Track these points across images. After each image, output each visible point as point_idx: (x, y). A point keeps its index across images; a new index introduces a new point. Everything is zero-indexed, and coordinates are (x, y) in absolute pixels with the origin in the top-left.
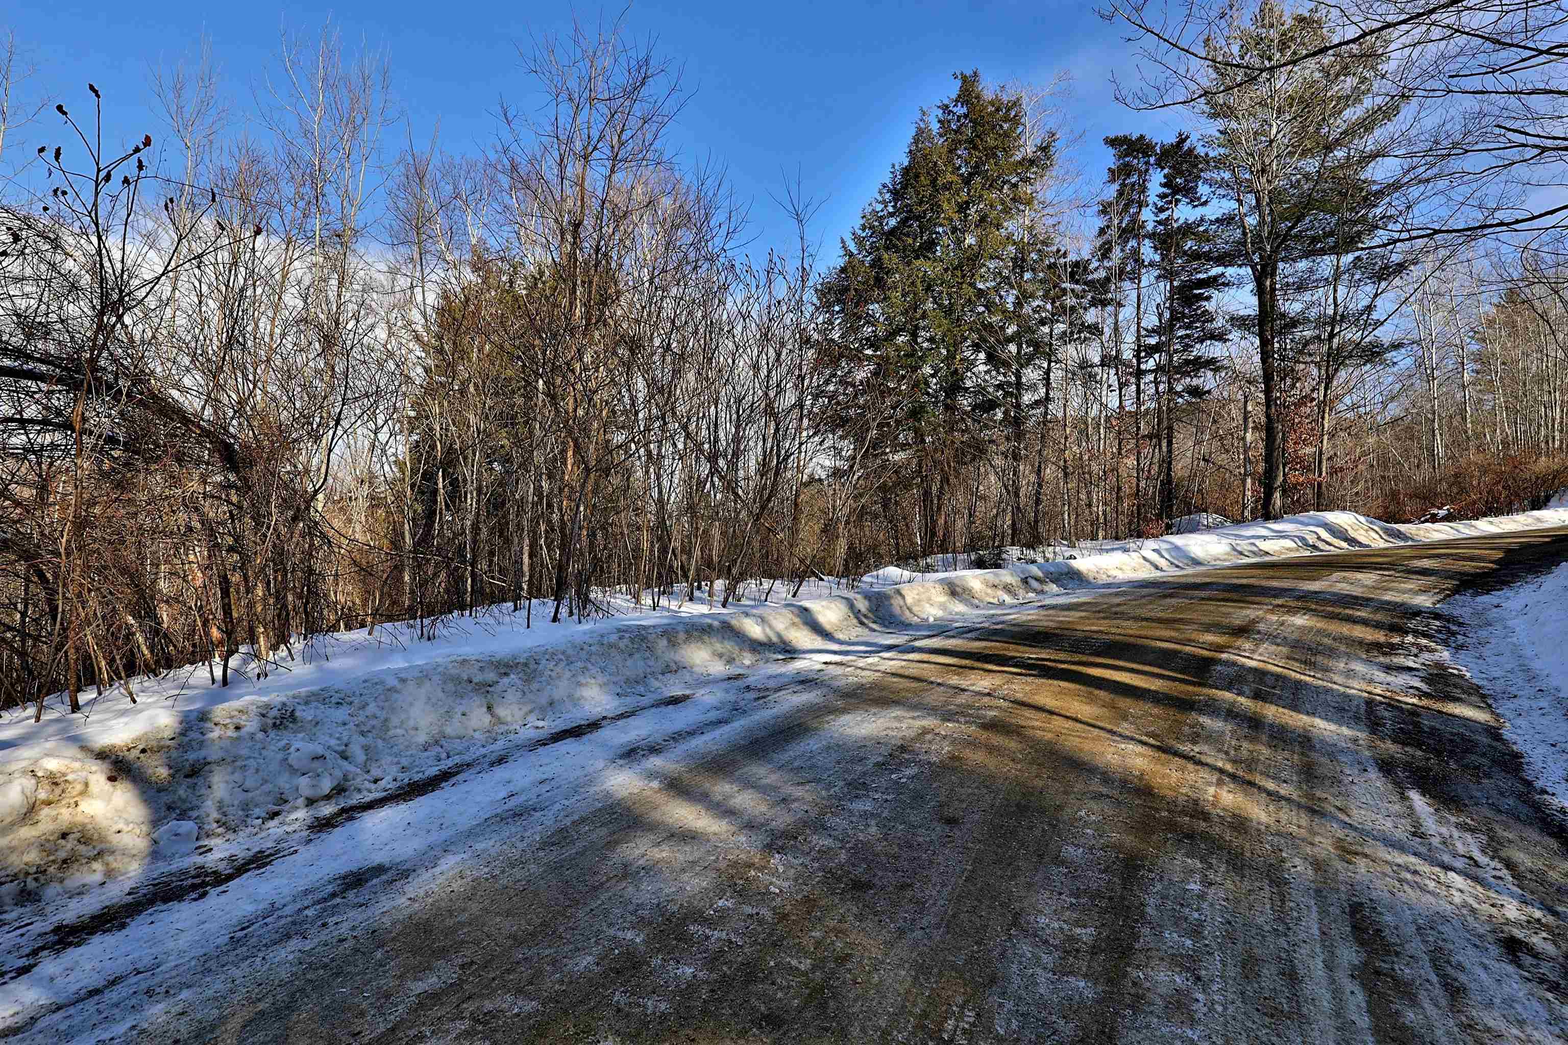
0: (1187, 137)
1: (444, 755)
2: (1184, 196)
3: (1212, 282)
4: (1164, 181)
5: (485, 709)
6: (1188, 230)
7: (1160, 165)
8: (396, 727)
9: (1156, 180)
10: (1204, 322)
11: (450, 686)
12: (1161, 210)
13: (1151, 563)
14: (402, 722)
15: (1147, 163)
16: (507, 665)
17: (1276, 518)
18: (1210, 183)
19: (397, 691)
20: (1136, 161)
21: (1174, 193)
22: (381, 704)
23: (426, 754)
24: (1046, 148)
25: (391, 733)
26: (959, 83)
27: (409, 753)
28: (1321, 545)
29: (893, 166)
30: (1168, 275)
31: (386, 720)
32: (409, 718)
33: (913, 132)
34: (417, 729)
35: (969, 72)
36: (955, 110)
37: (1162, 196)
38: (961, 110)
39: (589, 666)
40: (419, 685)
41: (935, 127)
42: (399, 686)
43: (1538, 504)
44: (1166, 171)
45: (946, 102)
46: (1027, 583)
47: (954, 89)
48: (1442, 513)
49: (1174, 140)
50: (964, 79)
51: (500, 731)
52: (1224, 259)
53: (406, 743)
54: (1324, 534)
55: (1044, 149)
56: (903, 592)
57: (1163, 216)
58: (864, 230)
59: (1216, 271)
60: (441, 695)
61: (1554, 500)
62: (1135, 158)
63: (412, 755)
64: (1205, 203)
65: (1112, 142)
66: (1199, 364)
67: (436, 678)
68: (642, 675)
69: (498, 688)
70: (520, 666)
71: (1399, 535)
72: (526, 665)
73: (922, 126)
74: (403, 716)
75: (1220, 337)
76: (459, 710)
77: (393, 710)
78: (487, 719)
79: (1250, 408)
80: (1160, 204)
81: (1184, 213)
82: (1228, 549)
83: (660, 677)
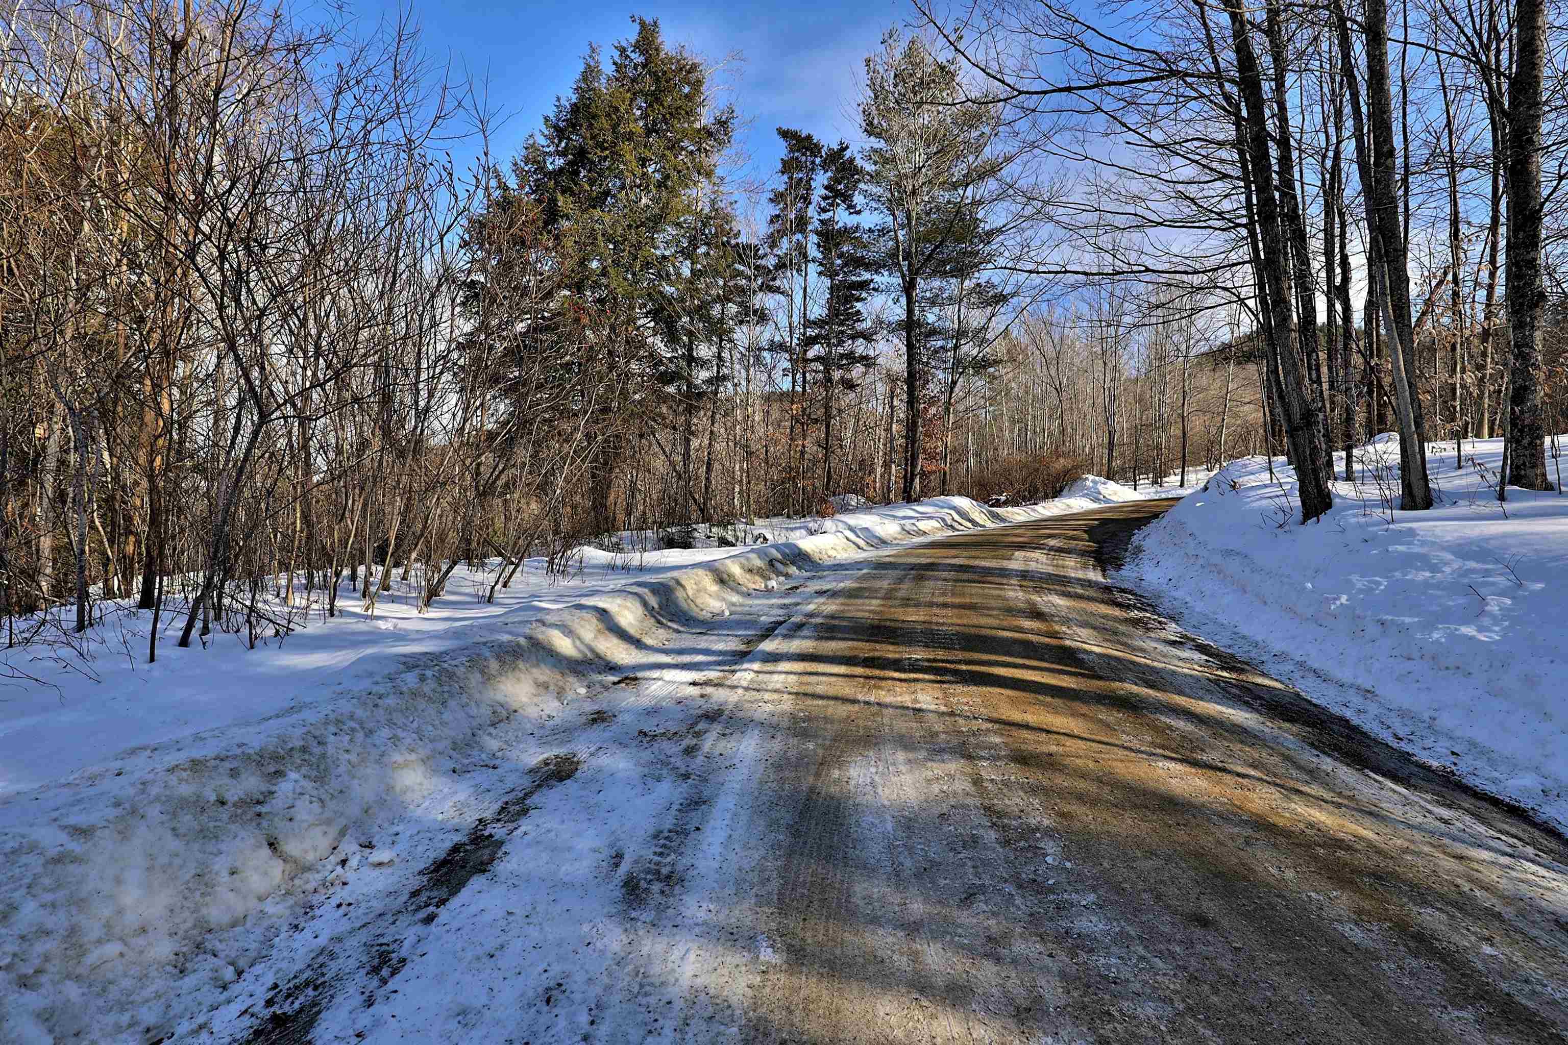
0: (847, 147)
1: (229, 973)
2: (843, 202)
3: (863, 285)
4: (826, 183)
5: (266, 852)
6: (846, 233)
7: (825, 166)
8: (99, 942)
9: (821, 179)
10: (855, 321)
11: (187, 820)
12: (824, 210)
13: (854, 543)
14: (108, 926)
15: (813, 162)
16: (276, 758)
17: (917, 500)
18: (865, 193)
19: (76, 860)
20: (804, 158)
21: (835, 197)
22: (48, 897)
23: (189, 982)
24: (725, 123)
25: (93, 957)
26: (637, 27)
27: (148, 992)
28: (956, 525)
29: (558, 99)
30: (828, 272)
31: (73, 931)
32: (120, 912)
33: (581, 68)
34: (144, 930)
35: (649, 20)
36: (633, 56)
37: (825, 198)
38: (638, 58)
39: (400, 733)
40: (124, 835)
41: (608, 69)
42: (75, 846)
43: (1057, 493)
44: (829, 174)
45: (624, 44)
46: (773, 566)
47: (632, 34)
48: (1003, 498)
49: (836, 147)
50: (643, 24)
51: (310, 887)
52: (876, 266)
53: (135, 971)
54: (957, 517)
55: (722, 123)
56: (683, 582)
57: (825, 216)
58: (526, 164)
59: (866, 276)
60: (174, 844)
61: (1065, 491)
62: (803, 154)
63: (158, 996)
64: (858, 213)
65: (785, 134)
66: (852, 358)
67: (154, 812)
68: (470, 734)
69: (277, 804)
70: (296, 755)
71: (996, 516)
72: (304, 749)
73: (592, 64)
74: (106, 912)
75: (868, 337)
76: (220, 865)
77: (79, 903)
78: (277, 870)
79: (895, 403)
80: (823, 204)
81: (842, 217)
82: (898, 529)
83: (491, 730)
